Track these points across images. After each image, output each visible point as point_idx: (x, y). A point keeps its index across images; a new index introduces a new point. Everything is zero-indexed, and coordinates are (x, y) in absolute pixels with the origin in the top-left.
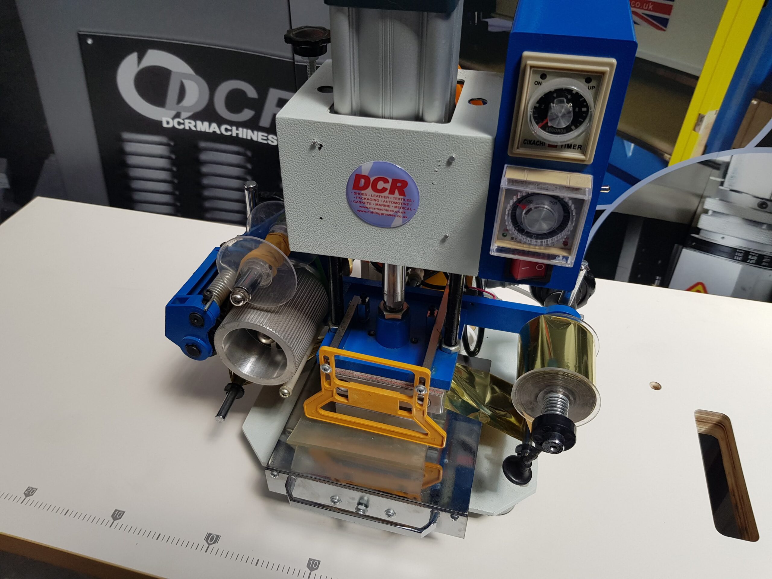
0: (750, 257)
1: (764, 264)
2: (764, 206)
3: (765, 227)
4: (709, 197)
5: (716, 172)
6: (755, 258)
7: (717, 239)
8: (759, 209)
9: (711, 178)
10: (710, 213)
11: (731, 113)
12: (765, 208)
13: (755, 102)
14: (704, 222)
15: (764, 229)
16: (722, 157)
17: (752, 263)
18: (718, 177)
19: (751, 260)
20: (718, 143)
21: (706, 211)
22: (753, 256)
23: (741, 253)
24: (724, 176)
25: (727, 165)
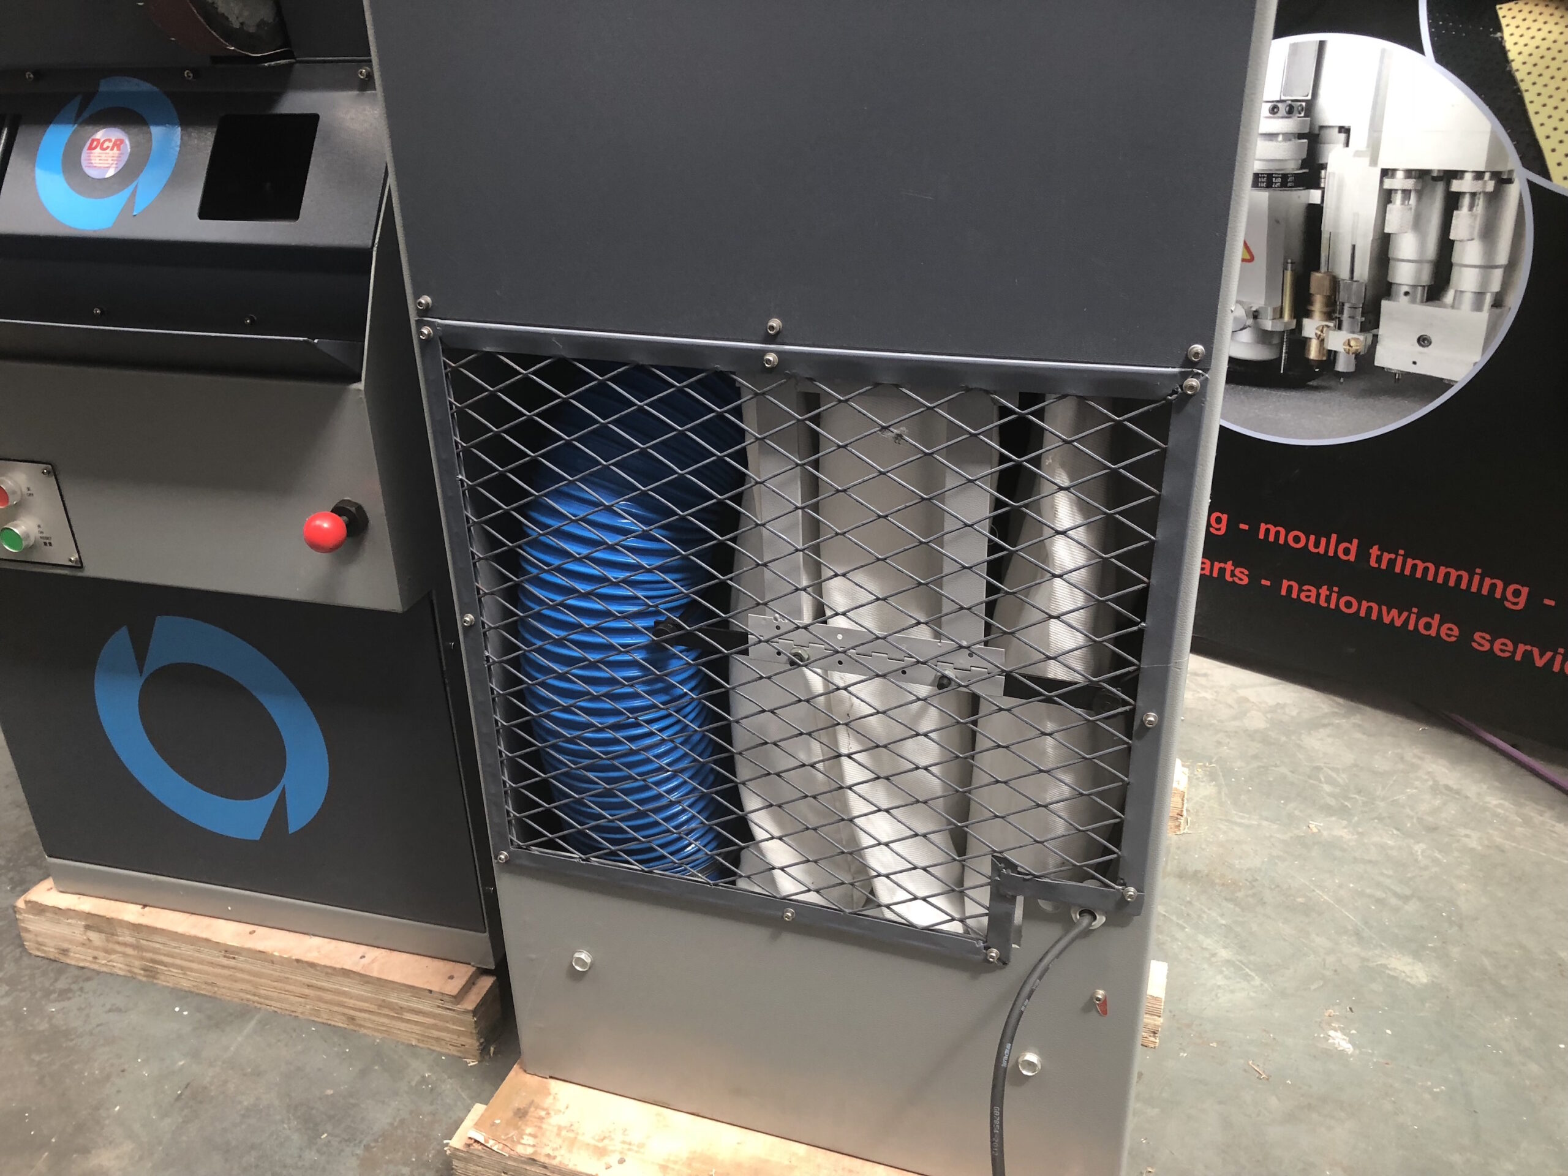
0: (1274, 179)
1: (1289, 185)
2: (1275, 110)
3: (1280, 138)
6: (1279, 180)
8: (1271, 115)
12: (1277, 113)
15: (1280, 142)
17: (1278, 187)
19: (1276, 183)
22: (1276, 178)
23: (1264, 177)
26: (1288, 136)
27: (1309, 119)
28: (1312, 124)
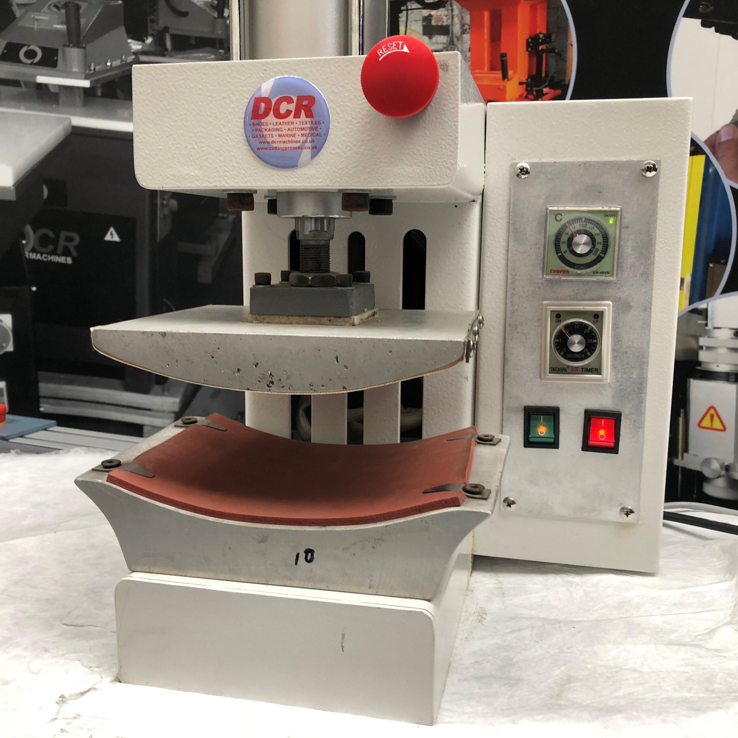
4: (701, 336)
5: (700, 317)
7: (714, 368)
8: (735, 337)
9: (699, 322)
10: (704, 348)
11: (699, 274)
13: (711, 265)
14: (703, 356)
16: (702, 305)
18: (703, 320)
20: (696, 296)
21: (701, 348)
23: (733, 375)
24: (706, 318)
25: (706, 310)
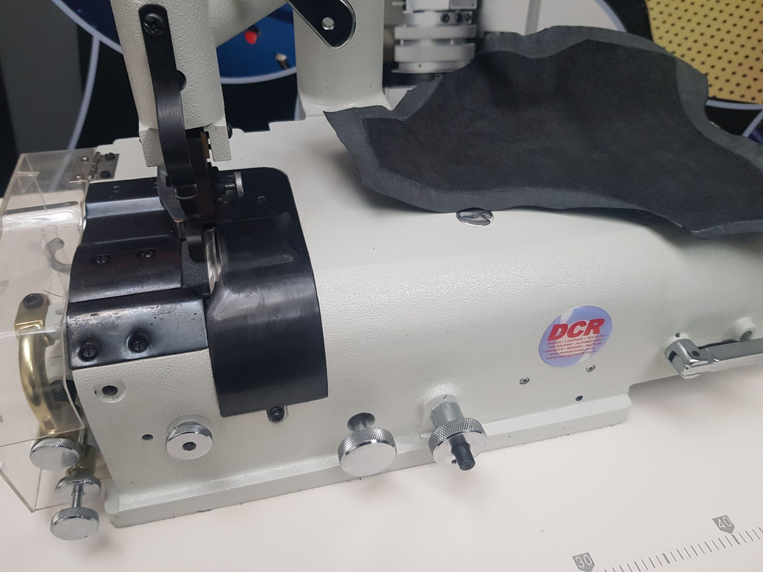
26: (458, 41)
27: (475, 26)
28: (478, 30)
